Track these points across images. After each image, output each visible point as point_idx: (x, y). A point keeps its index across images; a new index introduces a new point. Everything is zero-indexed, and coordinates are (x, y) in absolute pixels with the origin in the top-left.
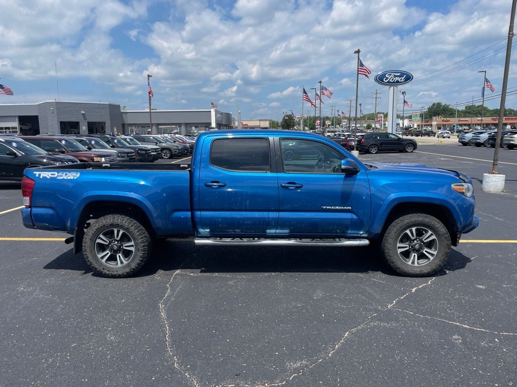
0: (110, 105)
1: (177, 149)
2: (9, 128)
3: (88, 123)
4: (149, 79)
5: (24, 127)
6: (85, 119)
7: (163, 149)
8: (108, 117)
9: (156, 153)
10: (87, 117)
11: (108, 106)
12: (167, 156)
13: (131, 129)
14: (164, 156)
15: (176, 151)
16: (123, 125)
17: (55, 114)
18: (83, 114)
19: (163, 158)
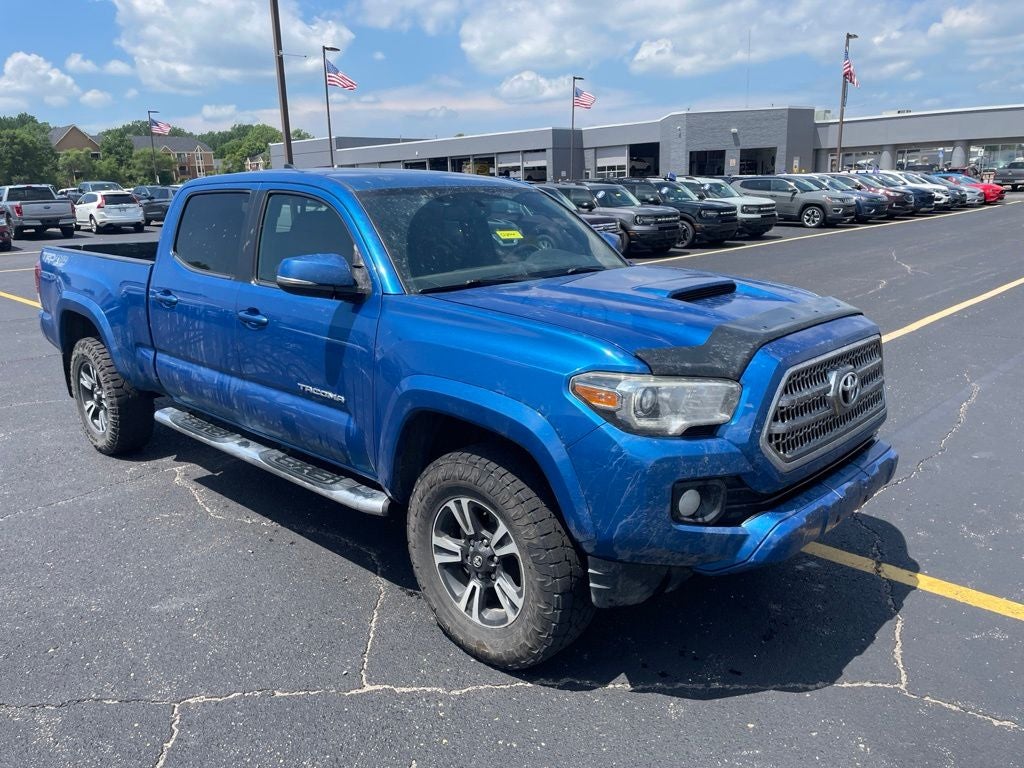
0: (791, 111)
1: (840, 206)
2: (613, 168)
3: (742, 151)
4: (847, 45)
5: (639, 165)
6: (737, 143)
7: (807, 206)
8: (784, 137)
9: (759, 216)
10: (741, 140)
11: (786, 112)
12: (814, 222)
13: (832, 160)
14: (808, 221)
15: (838, 211)
16: (817, 152)
17: (683, 137)
18: (734, 134)
19: (804, 226)
